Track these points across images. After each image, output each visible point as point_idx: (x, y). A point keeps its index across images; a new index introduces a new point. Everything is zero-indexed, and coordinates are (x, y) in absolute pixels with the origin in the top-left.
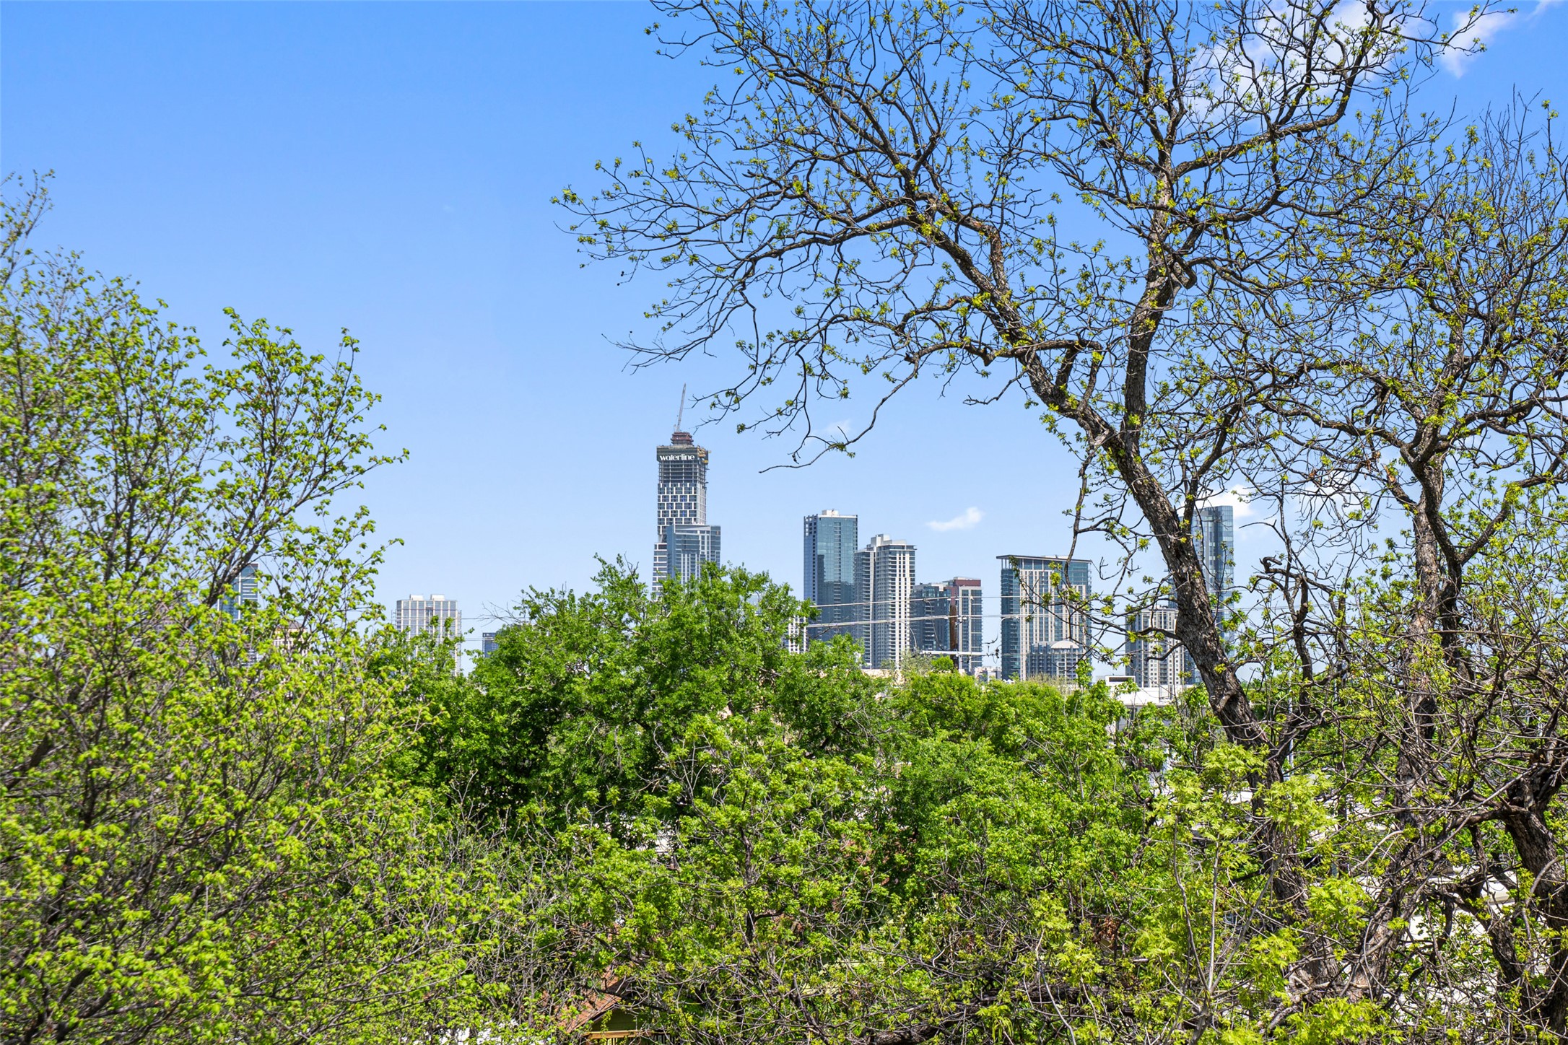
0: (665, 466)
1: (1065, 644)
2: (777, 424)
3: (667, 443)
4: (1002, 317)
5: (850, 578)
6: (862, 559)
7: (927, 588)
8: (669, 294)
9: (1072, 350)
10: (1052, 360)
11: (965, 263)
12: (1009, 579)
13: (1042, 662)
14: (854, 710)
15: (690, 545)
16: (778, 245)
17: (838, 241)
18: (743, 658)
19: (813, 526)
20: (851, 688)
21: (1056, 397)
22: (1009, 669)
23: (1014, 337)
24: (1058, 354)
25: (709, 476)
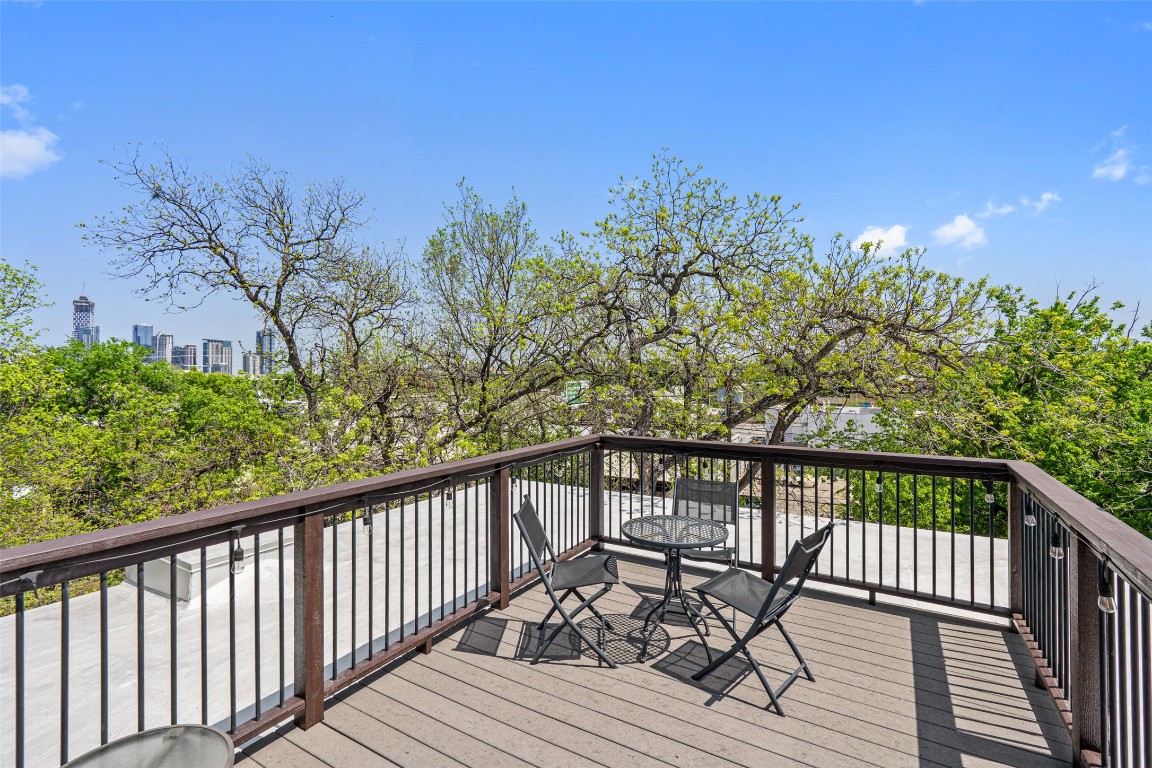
0: (77, 307)
1: (224, 363)
2: (161, 300)
3: (78, 299)
4: (238, 277)
5: (150, 343)
6: (154, 339)
7: (177, 347)
8: (118, 259)
9: (260, 288)
10: (253, 290)
11: (227, 261)
12: (205, 346)
13: (216, 368)
14: (168, 382)
15: (87, 332)
16: (163, 248)
17: (182, 249)
18: (126, 367)
19: (136, 328)
20: (166, 375)
21: (254, 299)
22: (205, 370)
23: (241, 282)
24: (256, 288)
25: (95, 310)
